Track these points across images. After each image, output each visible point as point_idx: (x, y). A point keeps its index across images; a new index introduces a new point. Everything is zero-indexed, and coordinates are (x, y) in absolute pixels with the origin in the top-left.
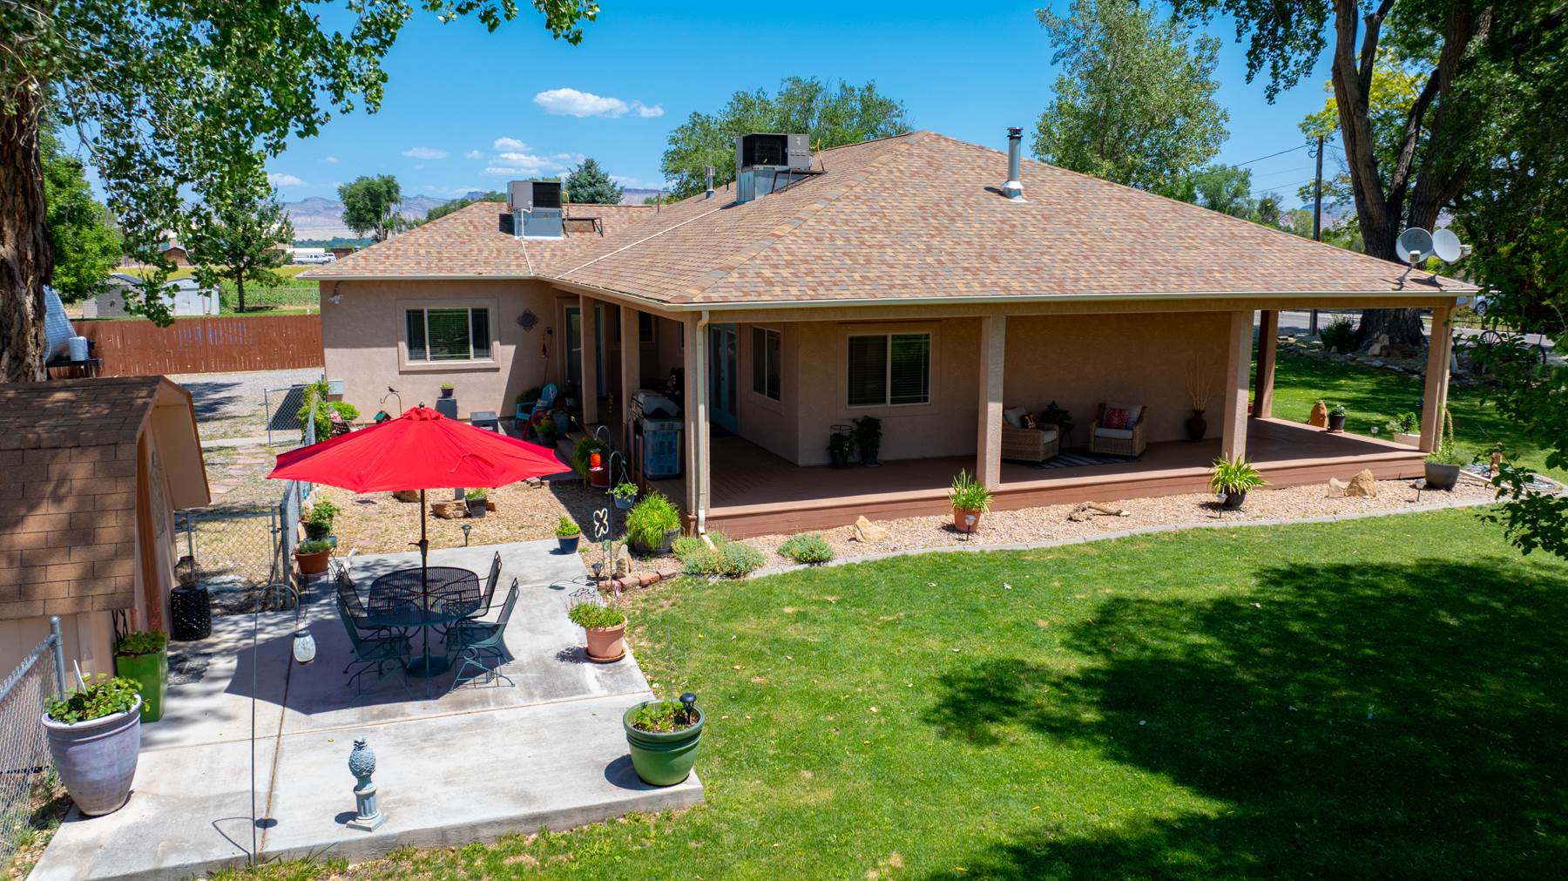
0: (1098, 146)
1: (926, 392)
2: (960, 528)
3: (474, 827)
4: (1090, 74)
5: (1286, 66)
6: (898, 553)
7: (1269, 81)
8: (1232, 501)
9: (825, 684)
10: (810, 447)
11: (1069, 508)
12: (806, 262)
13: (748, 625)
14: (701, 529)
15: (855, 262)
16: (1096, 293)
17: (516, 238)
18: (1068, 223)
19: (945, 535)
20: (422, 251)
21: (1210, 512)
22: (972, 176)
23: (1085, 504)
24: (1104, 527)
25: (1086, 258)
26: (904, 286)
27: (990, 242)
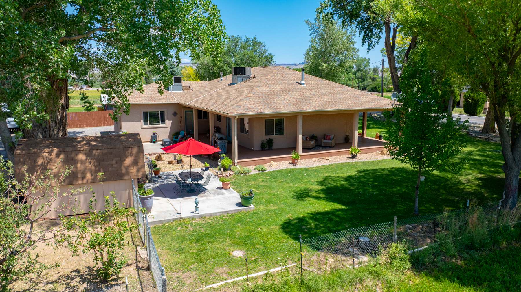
0: (323, 59)
1: (283, 132)
2: (294, 163)
3: (216, 213)
4: (320, 39)
5: (372, 43)
6: (281, 169)
7: (368, 47)
8: (354, 156)
9: (272, 192)
10: (257, 146)
11: (318, 159)
12: (257, 103)
13: (252, 183)
14: (236, 165)
15: (268, 103)
16: (323, 109)
17: (170, 92)
18: (316, 91)
19: (290, 165)
20: (146, 96)
21: (349, 159)
22: (293, 79)
23: (321, 158)
24: (325, 163)
25: (320, 100)
26: (280, 109)
27: (298, 97)
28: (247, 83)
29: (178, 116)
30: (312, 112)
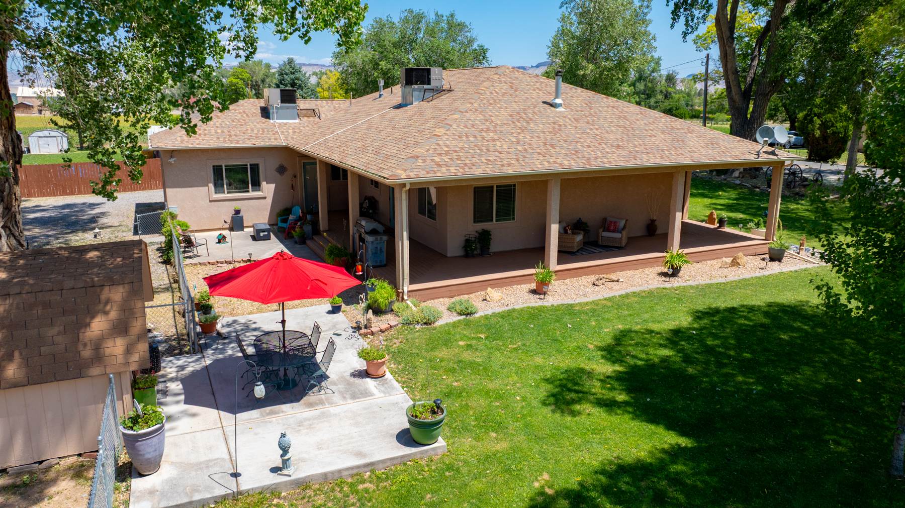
0: (585, 55)
1: (514, 215)
2: (539, 291)
3: (340, 471)
4: (581, 14)
5: (692, 20)
6: (510, 308)
7: (684, 28)
8: (675, 272)
9: (491, 386)
10: (454, 247)
11: (592, 278)
12: (456, 151)
13: (443, 353)
14: (406, 298)
15: (481, 151)
16: (607, 166)
17: (272, 121)
18: (588, 123)
19: (531, 296)
20: (219, 131)
21: (664, 278)
22: (535, 94)
23: (601, 276)
24: (611, 289)
25: (599, 144)
26: (509, 165)
27: (549, 136)
28: (434, 102)
29: (288, 174)
30: (582, 173)
